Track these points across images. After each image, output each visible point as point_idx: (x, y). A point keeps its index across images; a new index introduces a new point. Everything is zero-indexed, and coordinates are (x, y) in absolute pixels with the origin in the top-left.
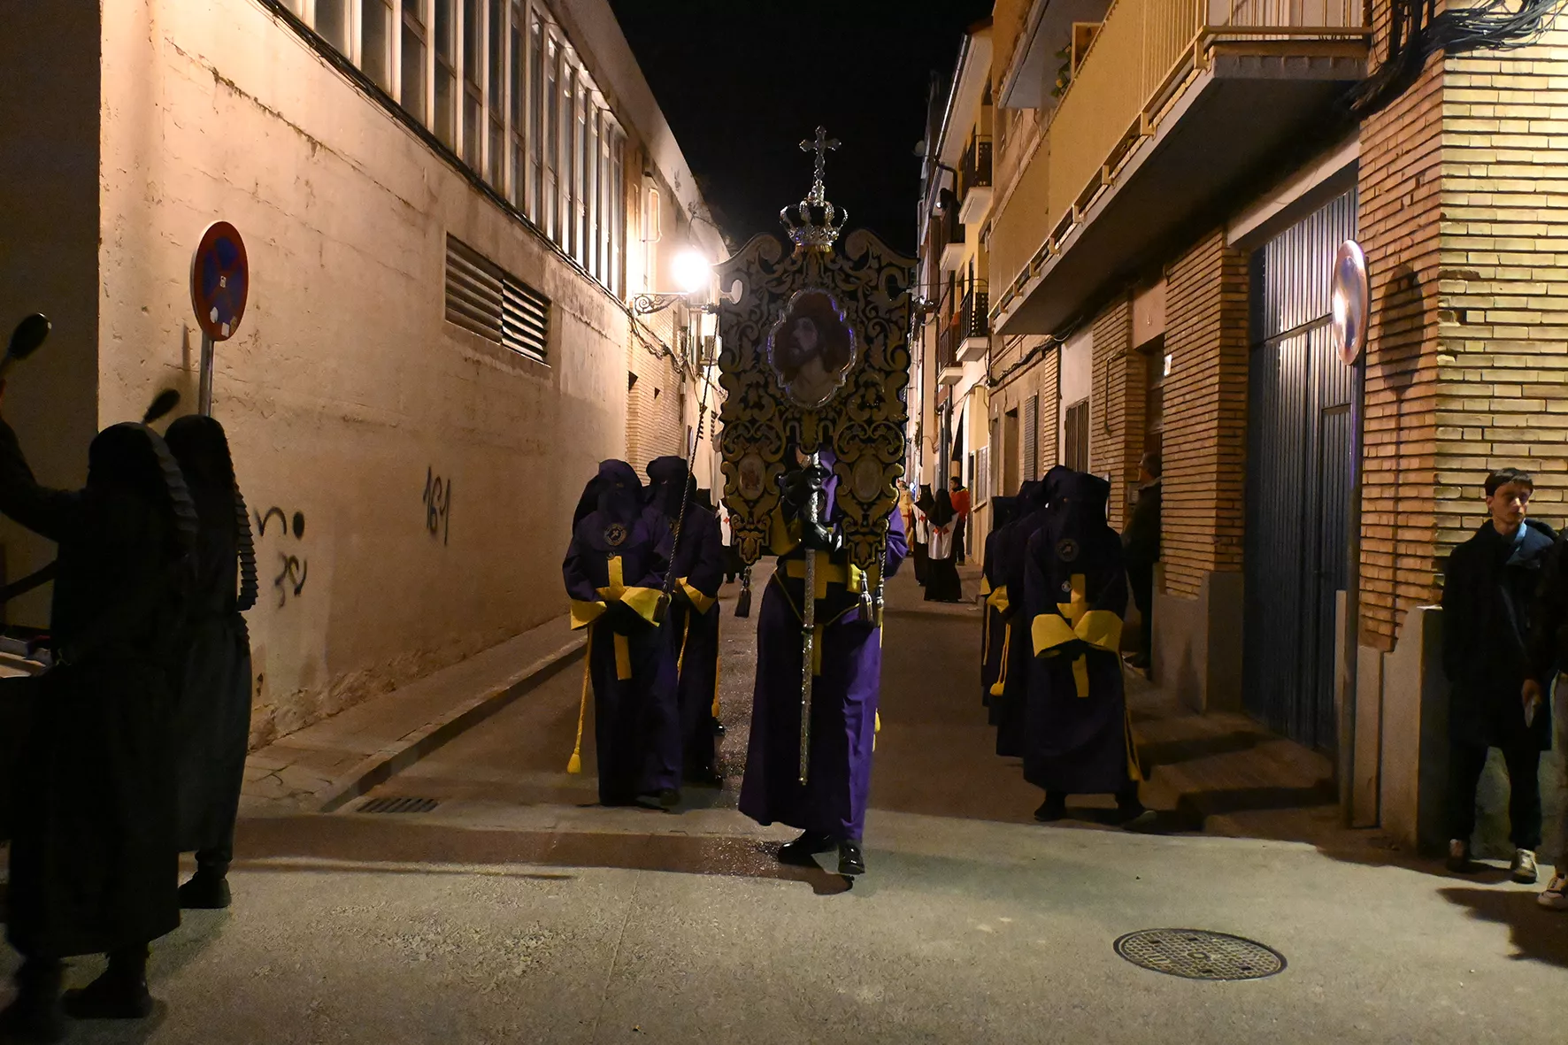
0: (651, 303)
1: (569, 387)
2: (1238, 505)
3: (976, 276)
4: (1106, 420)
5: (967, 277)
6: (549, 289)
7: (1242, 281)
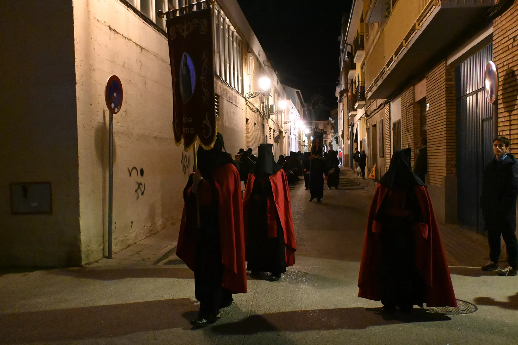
0: (252, 95)
1: (227, 124)
2: (454, 153)
3: (360, 80)
4: (407, 127)
5: (357, 81)
6: (219, 92)
7: (452, 77)
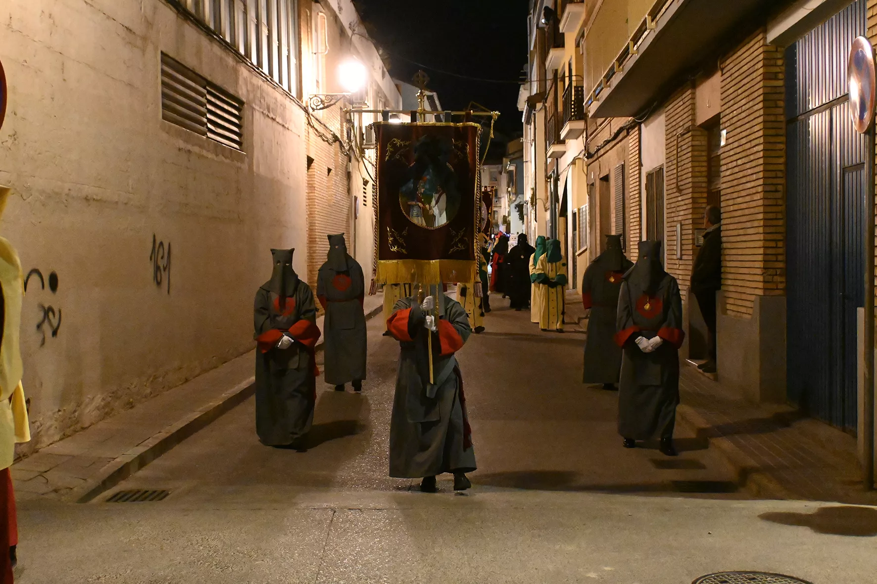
0: (322, 101)
1: (261, 169)
2: (780, 244)
3: (574, 73)
4: (677, 182)
5: (567, 74)
6: (242, 94)
7: (778, 70)
